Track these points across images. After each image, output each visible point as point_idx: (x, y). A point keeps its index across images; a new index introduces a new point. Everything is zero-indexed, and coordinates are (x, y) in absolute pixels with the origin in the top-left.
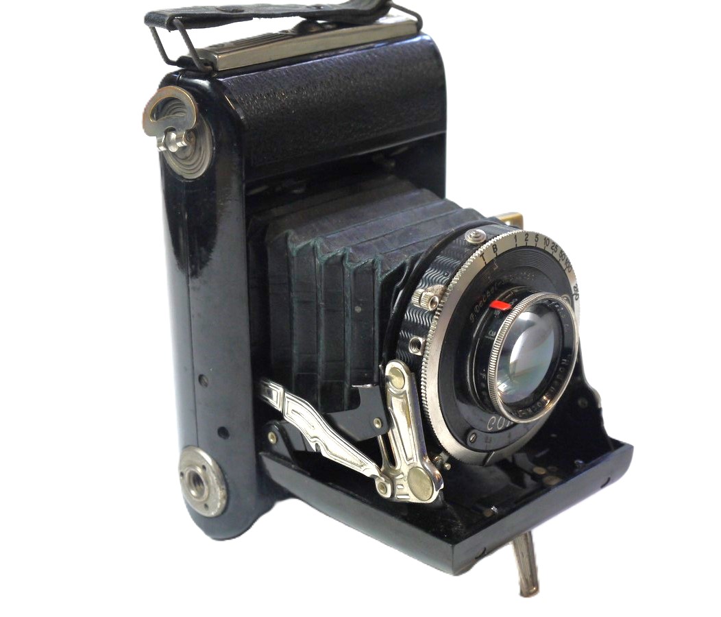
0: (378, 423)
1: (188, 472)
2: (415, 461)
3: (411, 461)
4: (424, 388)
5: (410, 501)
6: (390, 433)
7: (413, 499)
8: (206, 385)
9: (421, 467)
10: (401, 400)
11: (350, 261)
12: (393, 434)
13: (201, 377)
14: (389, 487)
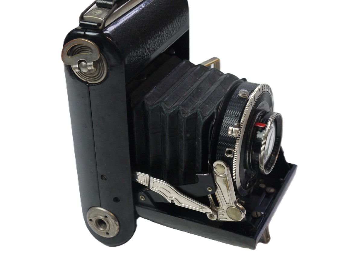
0: (210, 189)
1: (95, 219)
2: (232, 204)
3: (229, 204)
4: (234, 172)
5: (228, 221)
6: (216, 193)
7: (230, 220)
8: (106, 179)
9: (235, 206)
10: (223, 178)
11: (183, 113)
12: (218, 194)
13: (102, 176)
14: (215, 216)
